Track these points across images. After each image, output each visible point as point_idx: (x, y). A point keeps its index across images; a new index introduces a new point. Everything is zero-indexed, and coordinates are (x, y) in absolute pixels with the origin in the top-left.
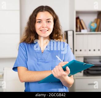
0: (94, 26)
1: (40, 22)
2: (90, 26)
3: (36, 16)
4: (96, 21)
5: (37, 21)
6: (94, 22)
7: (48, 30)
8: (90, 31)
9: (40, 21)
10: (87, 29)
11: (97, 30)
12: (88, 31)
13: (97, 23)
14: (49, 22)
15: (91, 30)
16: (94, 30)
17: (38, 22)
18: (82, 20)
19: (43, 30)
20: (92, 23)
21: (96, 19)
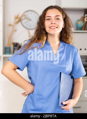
0: (81, 24)
1: (49, 19)
2: (77, 24)
6: (81, 20)
7: (57, 27)
8: (77, 30)
10: (73, 27)
12: (74, 30)
14: (58, 19)
15: (77, 28)
16: (81, 29)
17: (47, 20)
20: (78, 21)
21: (82, 17)
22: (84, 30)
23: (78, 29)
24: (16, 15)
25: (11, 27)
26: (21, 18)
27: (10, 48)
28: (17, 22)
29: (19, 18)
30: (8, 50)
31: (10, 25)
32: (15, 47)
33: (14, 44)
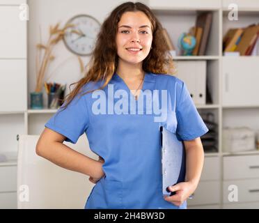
0: (191, 42)
2: (182, 42)
3: (119, 20)
4: (194, 32)
5: (121, 29)
6: (190, 34)
7: (141, 50)
8: (182, 53)
9: (126, 29)
10: (174, 49)
11: (196, 52)
12: (177, 55)
13: (195, 36)
16: (191, 53)
17: (122, 32)
18: (165, 29)
19: (132, 48)
20: (185, 35)
21: (193, 28)
22: (198, 55)
23: (185, 53)
24: (54, 26)
25: (43, 51)
26: (63, 31)
27: (41, 96)
28: (57, 41)
29: (60, 31)
30: (38, 99)
31: (41, 47)
32: (53, 94)
33: (49, 86)
